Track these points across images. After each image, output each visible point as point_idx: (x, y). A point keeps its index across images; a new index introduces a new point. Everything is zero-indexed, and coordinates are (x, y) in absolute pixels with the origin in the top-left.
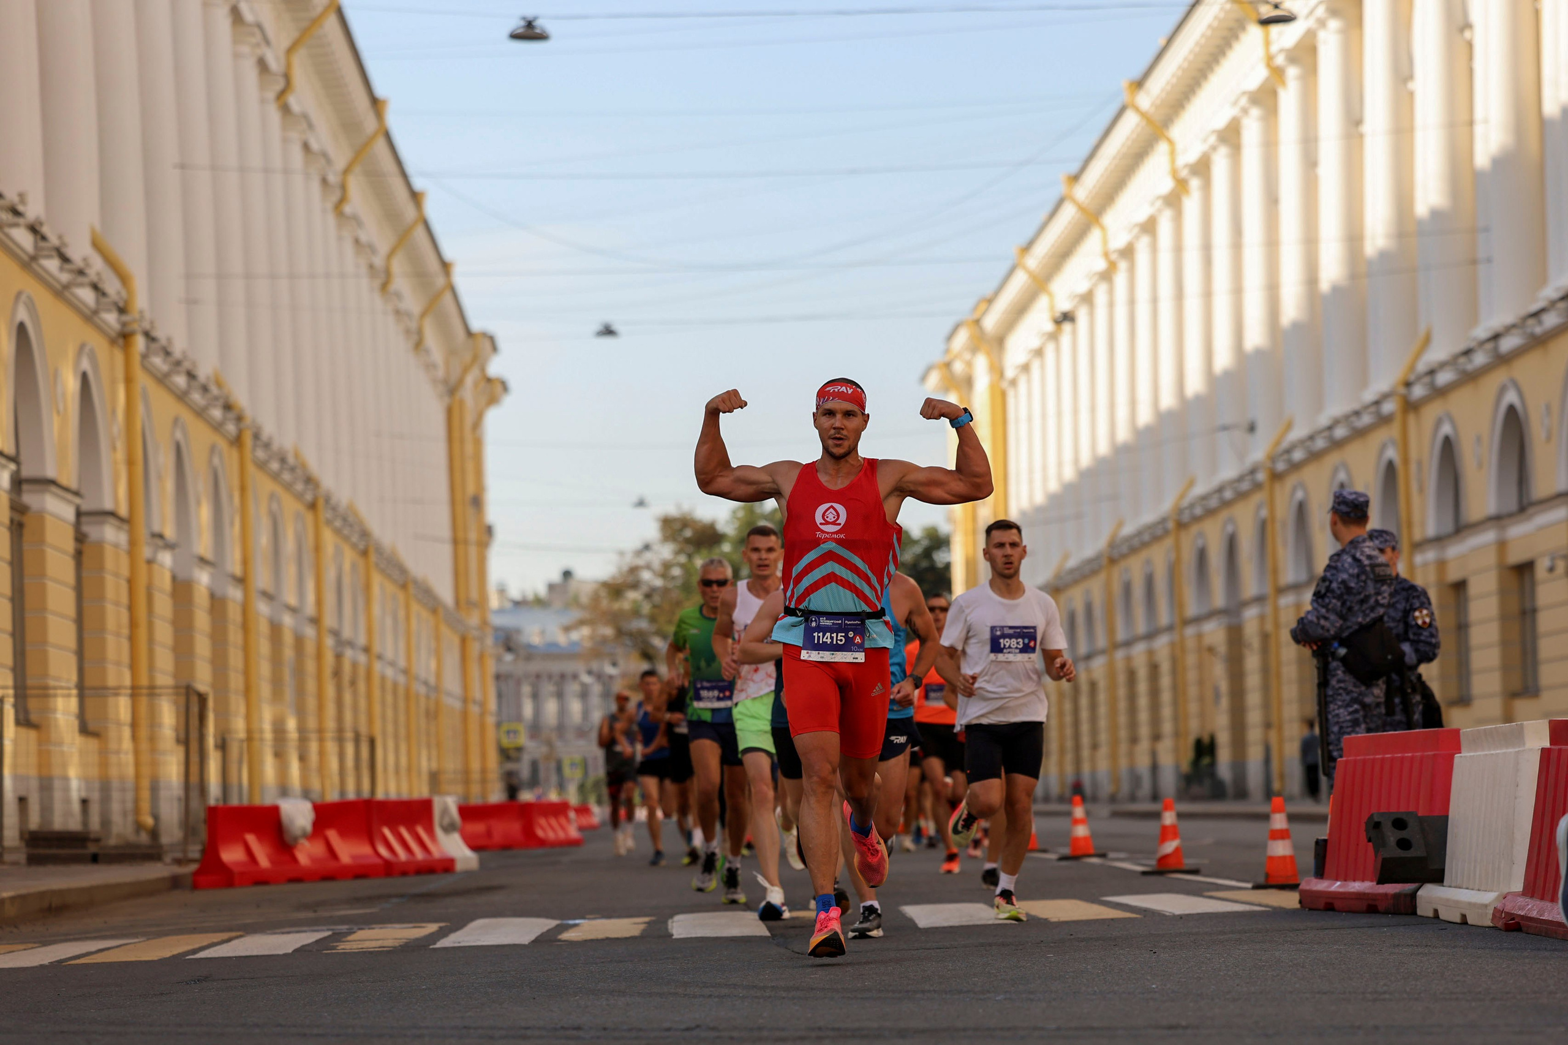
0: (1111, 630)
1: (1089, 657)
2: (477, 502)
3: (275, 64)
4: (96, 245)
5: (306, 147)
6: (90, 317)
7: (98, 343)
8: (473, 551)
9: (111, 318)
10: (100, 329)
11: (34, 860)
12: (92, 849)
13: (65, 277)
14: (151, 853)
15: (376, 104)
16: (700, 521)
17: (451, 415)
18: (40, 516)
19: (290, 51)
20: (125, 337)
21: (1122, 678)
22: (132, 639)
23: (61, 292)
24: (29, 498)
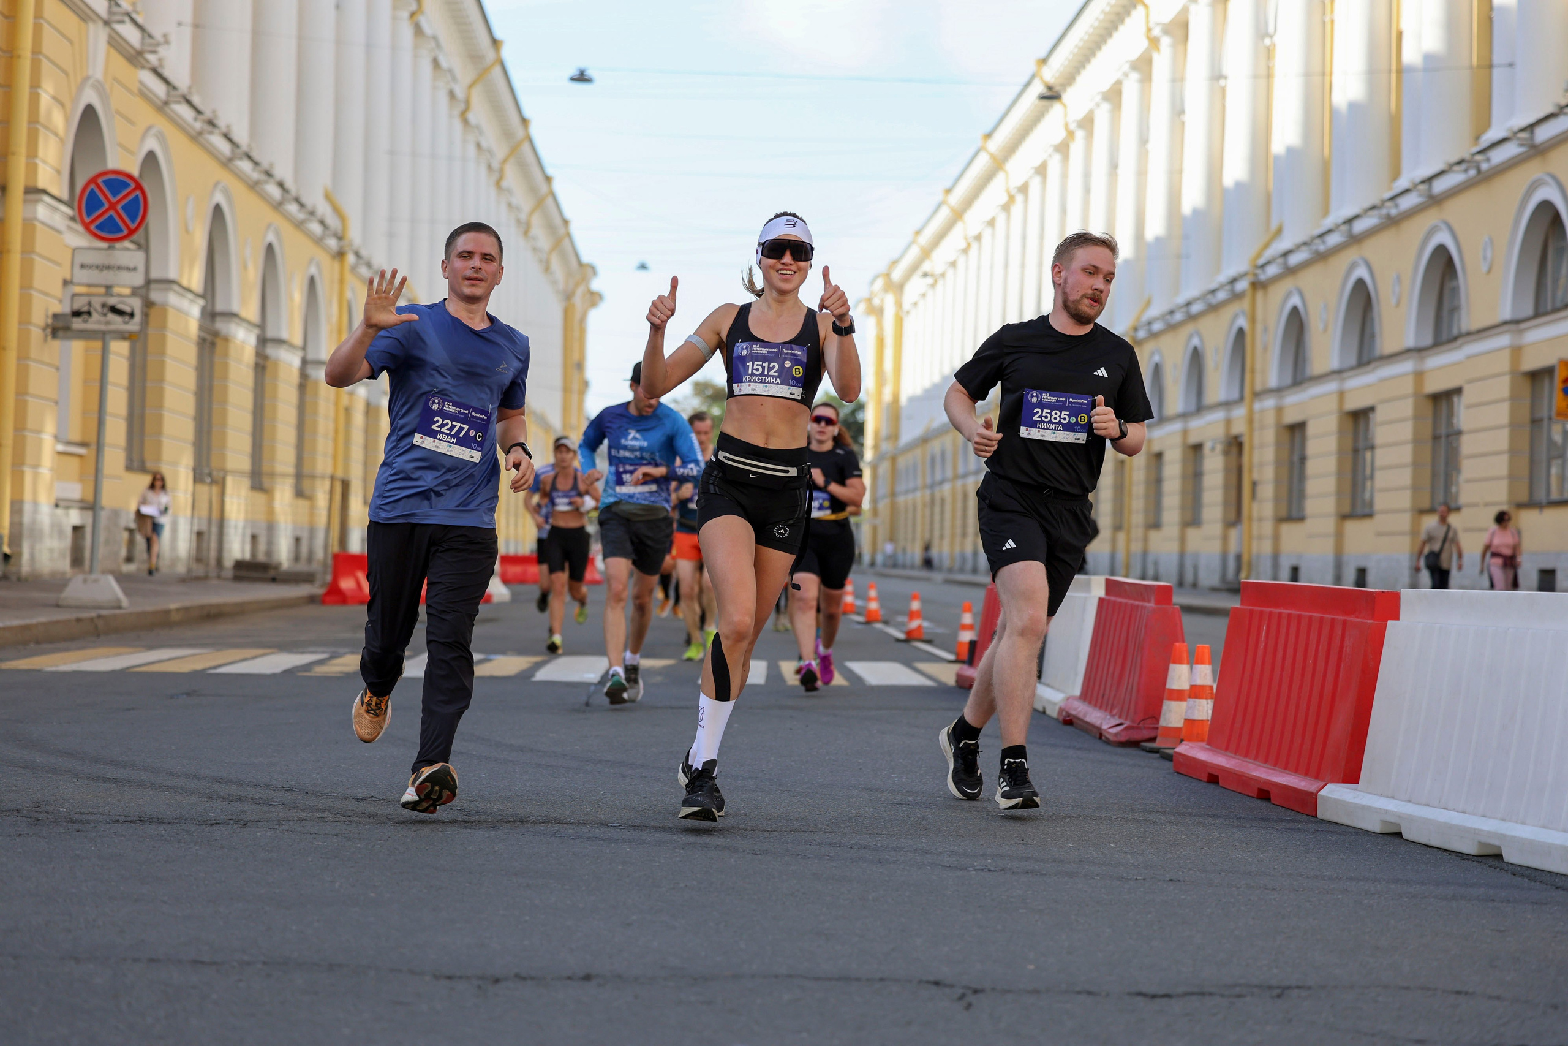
0: (955, 467)
1: (942, 482)
2: (580, 366)
3: (460, 93)
4: (328, 197)
5: (478, 146)
6: (318, 241)
7: (325, 259)
8: (575, 397)
9: (332, 243)
10: (326, 249)
11: (237, 578)
12: (272, 573)
13: (301, 216)
14: (308, 578)
15: (525, 122)
16: (717, 386)
17: (568, 313)
18: (276, 363)
19: (471, 86)
20: (340, 255)
21: (960, 497)
22: (335, 440)
23: (299, 225)
24: (271, 351)
